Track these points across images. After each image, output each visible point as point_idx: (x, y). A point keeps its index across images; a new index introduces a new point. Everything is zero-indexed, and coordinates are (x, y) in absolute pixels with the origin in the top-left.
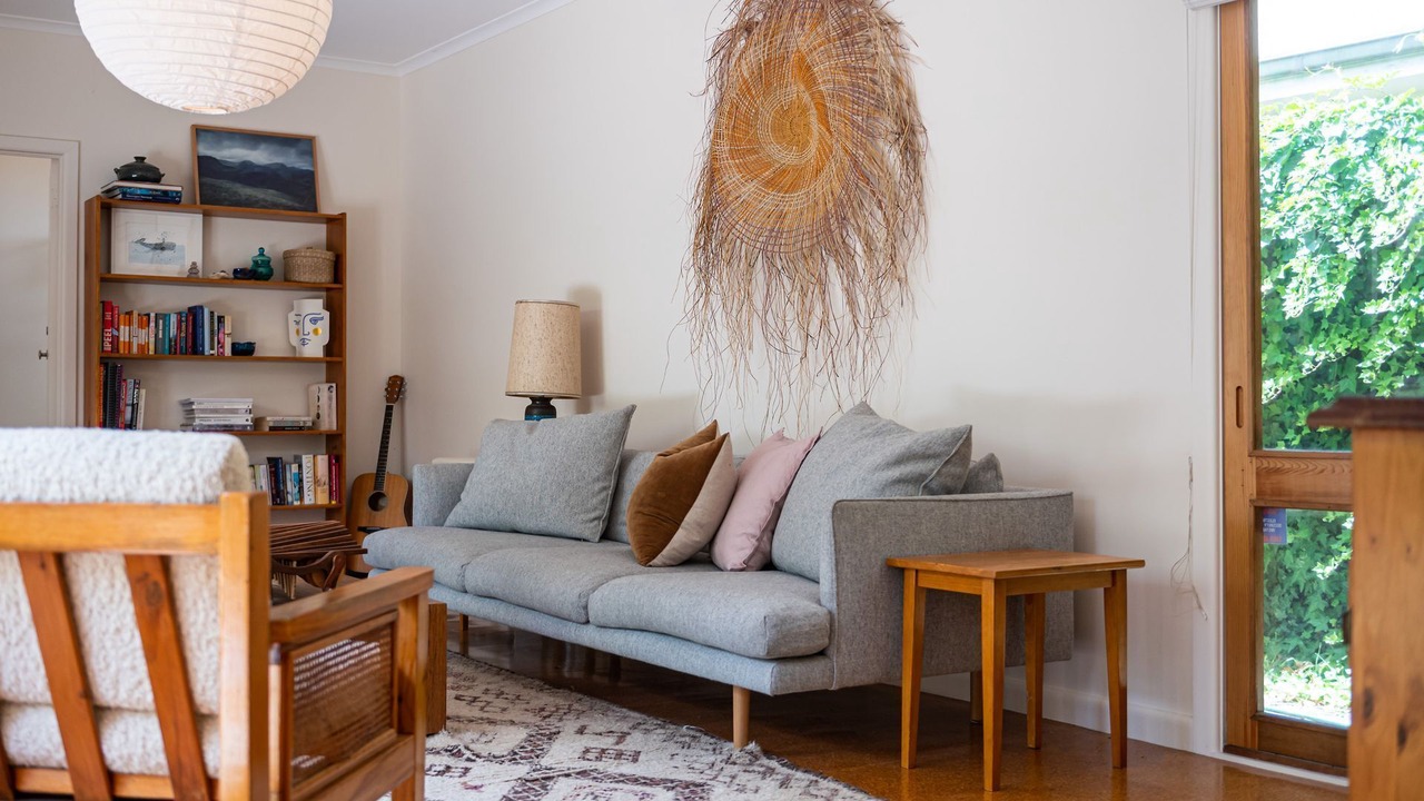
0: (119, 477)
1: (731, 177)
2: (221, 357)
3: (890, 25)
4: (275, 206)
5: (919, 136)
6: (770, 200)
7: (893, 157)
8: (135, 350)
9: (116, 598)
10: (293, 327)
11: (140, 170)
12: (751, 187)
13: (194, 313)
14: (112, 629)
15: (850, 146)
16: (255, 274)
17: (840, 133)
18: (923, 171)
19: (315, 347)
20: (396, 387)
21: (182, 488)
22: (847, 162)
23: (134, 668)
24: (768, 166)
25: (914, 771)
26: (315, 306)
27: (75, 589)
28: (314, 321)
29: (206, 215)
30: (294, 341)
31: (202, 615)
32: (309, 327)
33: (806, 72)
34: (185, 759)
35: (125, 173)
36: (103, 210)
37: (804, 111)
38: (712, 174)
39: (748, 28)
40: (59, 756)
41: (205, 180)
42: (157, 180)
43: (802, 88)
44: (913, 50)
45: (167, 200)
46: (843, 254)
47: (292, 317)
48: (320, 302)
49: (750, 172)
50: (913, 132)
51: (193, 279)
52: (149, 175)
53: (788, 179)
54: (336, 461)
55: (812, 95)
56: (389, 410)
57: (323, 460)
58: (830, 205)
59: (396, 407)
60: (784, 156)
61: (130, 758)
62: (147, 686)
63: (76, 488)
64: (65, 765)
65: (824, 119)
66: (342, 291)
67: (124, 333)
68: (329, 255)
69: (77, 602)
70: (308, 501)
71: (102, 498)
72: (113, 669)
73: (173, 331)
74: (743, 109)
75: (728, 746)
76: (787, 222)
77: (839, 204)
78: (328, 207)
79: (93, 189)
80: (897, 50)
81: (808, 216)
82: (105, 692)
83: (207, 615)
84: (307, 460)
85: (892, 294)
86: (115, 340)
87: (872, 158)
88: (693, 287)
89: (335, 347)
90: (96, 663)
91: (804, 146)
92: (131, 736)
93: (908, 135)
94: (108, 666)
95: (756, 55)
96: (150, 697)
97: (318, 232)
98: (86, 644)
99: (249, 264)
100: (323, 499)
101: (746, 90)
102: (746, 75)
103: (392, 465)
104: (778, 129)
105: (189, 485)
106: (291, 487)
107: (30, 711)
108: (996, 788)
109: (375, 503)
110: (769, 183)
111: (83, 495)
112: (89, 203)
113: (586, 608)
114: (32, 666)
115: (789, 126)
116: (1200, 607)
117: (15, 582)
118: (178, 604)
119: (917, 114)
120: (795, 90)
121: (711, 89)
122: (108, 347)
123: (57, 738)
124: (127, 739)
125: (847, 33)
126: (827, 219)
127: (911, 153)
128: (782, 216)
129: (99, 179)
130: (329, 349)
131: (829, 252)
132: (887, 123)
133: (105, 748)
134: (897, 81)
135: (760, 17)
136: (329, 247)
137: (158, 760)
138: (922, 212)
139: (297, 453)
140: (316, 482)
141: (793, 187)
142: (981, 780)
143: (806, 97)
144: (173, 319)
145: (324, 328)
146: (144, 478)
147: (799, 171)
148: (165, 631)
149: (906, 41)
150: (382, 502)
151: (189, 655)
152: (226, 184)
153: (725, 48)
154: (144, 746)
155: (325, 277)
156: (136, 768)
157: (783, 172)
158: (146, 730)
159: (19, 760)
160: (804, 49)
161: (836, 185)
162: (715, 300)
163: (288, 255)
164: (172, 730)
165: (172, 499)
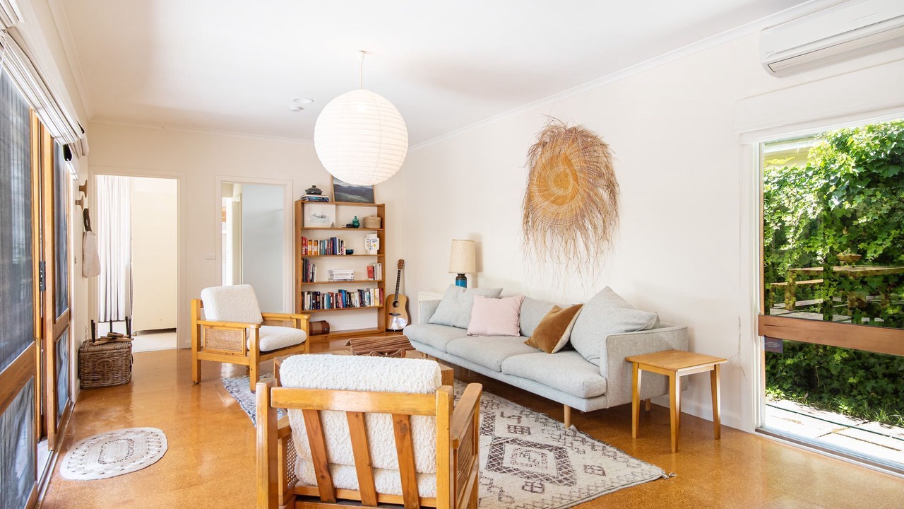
0: (391, 380)
1: (538, 199)
2: (342, 255)
3: (603, 145)
4: (360, 201)
5: (616, 188)
6: (554, 208)
7: (605, 195)
8: (313, 254)
9: (386, 428)
10: (366, 244)
11: (314, 191)
12: (546, 203)
13: (333, 240)
14: (383, 439)
15: (586, 189)
16: (353, 226)
17: (583, 185)
18: (618, 201)
19: (374, 251)
20: (401, 264)
21: (418, 386)
22: (585, 195)
23: (391, 455)
24: (552, 195)
25: (638, 440)
26: (374, 236)
27: (369, 424)
28: (374, 242)
29: (336, 205)
30: (367, 248)
31: (423, 436)
32: (372, 244)
33: (568, 161)
34: (410, 491)
35: (309, 192)
36: (302, 204)
37: (566, 176)
38: (529, 197)
39: (544, 144)
40: (357, 487)
41: (336, 193)
42: (320, 194)
43: (566, 167)
44: (613, 155)
45: (324, 201)
46: (583, 228)
47: (366, 240)
48: (376, 235)
49: (546, 197)
50: (613, 185)
51: (333, 228)
52: (318, 192)
53: (560, 201)
54: (382, 290)
55: (571, 171)
56: (399, 271)
57: (377, 291)
58: (578, 211)
59: (402, 271)
60: (560, 192)
61: (387, 489)
62: (397, 461)
63: (372, 385)
64: (358, 489)
65: (576, 179)
66: (384, 231)
67: (309, 248)
68: (379, 219)
69: (369, 429)
70: (372, 305)
71: (383, 389)
72: (382, 455)
73: (326, 247)
74: (543, 175)
75: (562, 425)
76: (560, 216)
77: (582, 210)
78: (378, 202)
79: (298, 198)
80: (607, 155)
81: (568, 215)
82: (377, 462)
83: (425, 436)
84: (372, 290)
85: (605, 245)
86: (306, 250)
87: (596, 195)
88: (522, 239)
89: (381, 251)
90: (375, 453)
91: (566, 188)
92: (388, 480)
93: (611, 187)
94: (380, 454)
95: (548, 155)
96: (397, 466)
97: (374, 210)
98: (372, 445)
99: (351, 222)
100: (377, 304)
101: (544, 167)
102: (544, 162)
103: (400, 291)
104: (556, 182)
105: (421, 385)
106: (366, 300)
107: (344, 467)
108: (677, 451)
109: (394, 305)
110: (553, 202)
111: (375, 388)
112: (296, 202)
113: (500, 366)
114: (348, 452)
115: (560, 181)
116: (744, 374)
117: (343, 420)
118: (413, 431)
119: (615, 179)
120: (562, 168)
121: (528, 166)
122: (304, 253)
123: (356, 480)
124: (386, 482)
125: (586, 148)
126: (576, 216)
127: (613, 194)
128: (558, 214)
129: (300, 193)
130: (379, 252)
131: (577, 228)
132: (603, 182)
133: (376, 485)
134: (607, 167)
135: (548, 140)
136: (378, 216)
137: (399, 491)
138: (617, 215)
139: (369, 287)
140: (375, 298)
141: (562, 204)
142: (670, 447)
143: (568, 171)
144: (326, 242)
145: (377, 244)
146: (401, 383)
147: (565, 198)
148: (407, 443)
149: (609, 151)
150: (397, 304)
151: (416, 451)
152: (343, 194)
153: (533, 152)
154: (393, 485)
155: (378, 226)
156: (389, 492)
157: (558, 198)
158: (394, 478)
159: (338, 487)
160: (567, 153)
161: (582, 205)
162: (531, 243)
163: (364, 219)
164: (406, 480)
165: (413, 391)
